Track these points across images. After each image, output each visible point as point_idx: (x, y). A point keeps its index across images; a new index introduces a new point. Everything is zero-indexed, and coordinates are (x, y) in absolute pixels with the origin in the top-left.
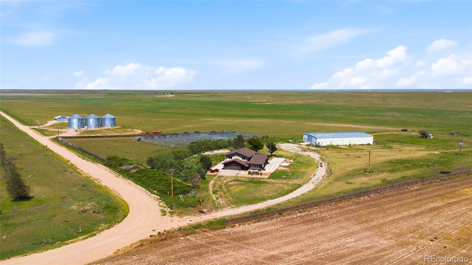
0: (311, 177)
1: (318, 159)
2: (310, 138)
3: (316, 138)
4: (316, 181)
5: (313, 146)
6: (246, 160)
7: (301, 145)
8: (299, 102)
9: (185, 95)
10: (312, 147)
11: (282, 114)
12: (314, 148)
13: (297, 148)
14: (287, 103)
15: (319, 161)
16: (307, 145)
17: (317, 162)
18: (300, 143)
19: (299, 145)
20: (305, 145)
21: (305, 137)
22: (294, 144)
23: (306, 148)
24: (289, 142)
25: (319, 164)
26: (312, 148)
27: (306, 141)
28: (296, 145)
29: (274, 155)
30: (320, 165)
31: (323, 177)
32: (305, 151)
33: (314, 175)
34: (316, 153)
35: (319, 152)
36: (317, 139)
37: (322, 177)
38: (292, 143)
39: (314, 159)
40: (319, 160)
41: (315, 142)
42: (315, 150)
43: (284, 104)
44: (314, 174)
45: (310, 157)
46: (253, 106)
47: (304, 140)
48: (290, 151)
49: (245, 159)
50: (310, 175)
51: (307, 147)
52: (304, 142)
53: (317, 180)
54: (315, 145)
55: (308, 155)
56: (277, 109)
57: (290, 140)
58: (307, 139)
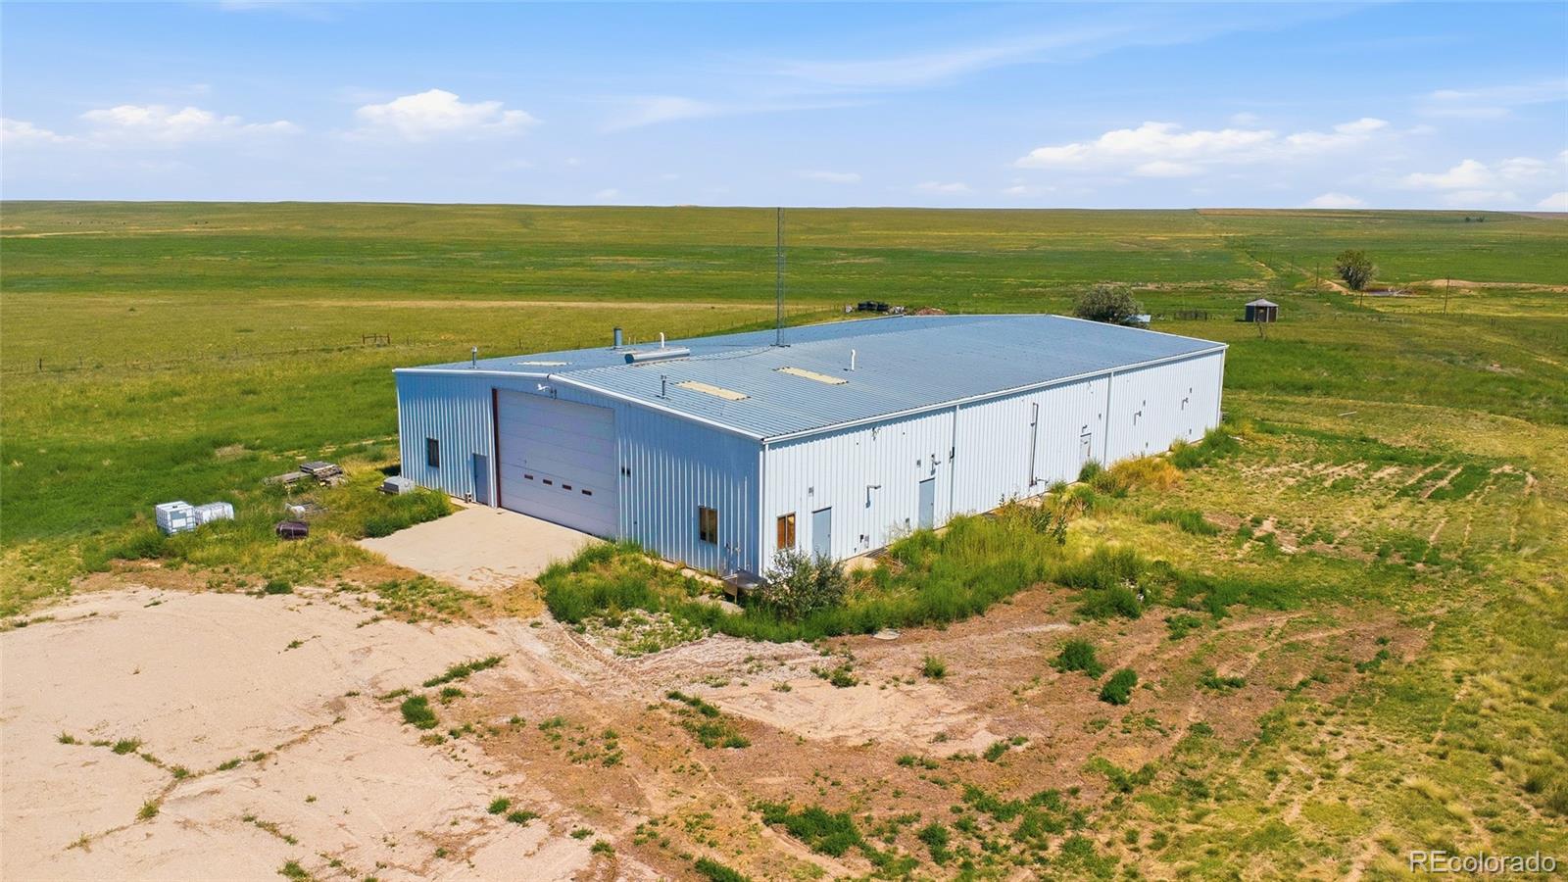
57: (176, 515)
58: (478, 462)
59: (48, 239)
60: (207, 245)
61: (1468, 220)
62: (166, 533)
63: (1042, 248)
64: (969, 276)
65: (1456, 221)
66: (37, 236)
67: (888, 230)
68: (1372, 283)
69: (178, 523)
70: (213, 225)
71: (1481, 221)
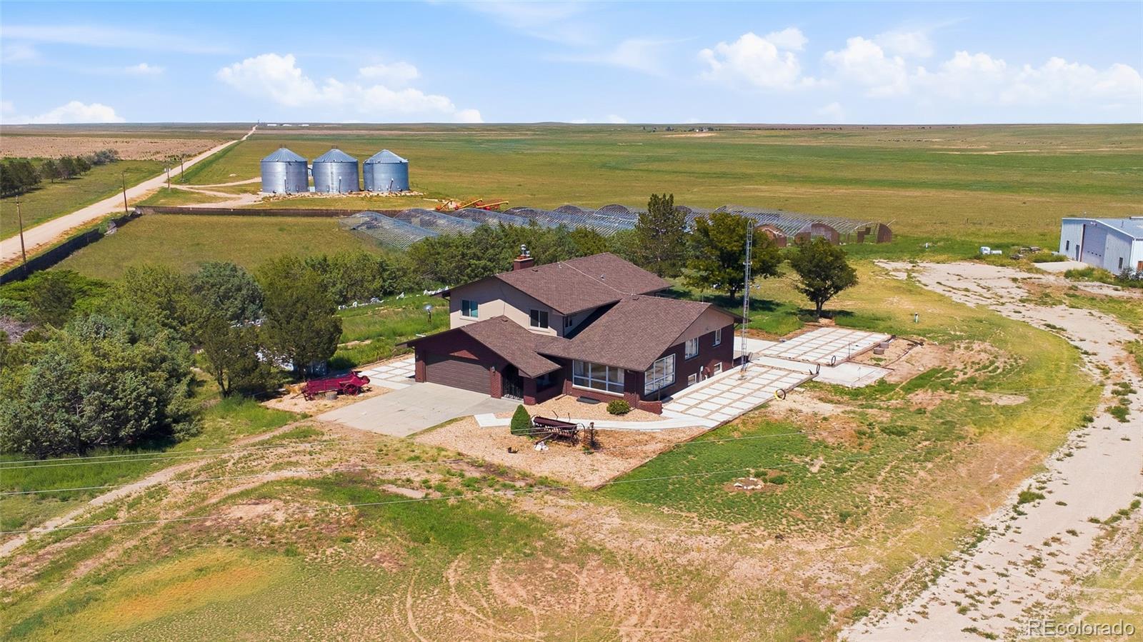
0: (987, 521)
1: (1107, 355)
2: (1094, 237)
3: (1129, 240)
4: (1019, 575)
5: (1103, 279)
6: (551, 332)
7: (1038, 271)
8: (1105, 150)
9: (744, 134)
10: (1098, 284)
11: (1030, 179)
12: (1108, 291)
13: (1011, 284)
14: (1061, 153)
15: (1115, 369)
16: (1068, 274)
17: (1097, 375)
18: (1038, 265)
19: (1029, 270)
20: (1057, 275)
21: (1072, 233)
22: (1002, 265)
23: (1058, 289)
24: (979, 258)
25: (1107, 392)
26: (1096, 291)
27: (1072, 253)
28: (1010, 272)
29: (826, 315)
30: (1115, 403)
31: (1111, 527)
32: (1045, 304)
33: (1026, 498)
34: (1109, 318)
35: (1130, 311)
36: (1134, 242)
37: (1094, 530)
38: (993, 263)
39: (1078, 353)
40: (1111, 365)
41: (1121, 259)
42: (1111, 299)
43: (1048, 153)
44: (1025, 484)
45: (1063, 336)
46: (940, 159)
47: (1063, 251)
48: (957, 297)
49: (545, 325)
50: (993, 490)
51: (1068, 282)
52: (1060, 259)
53: (1037, 562)
54: (1117, 277)
55: (1054, 327)
56: (1018, 167)
57: (985, 250)
58: (1078, 246)
59: (999, 155)
60: (1106, 162)
62: (982, 254)
66: (993, 153)
69: (986, 252)
70: (1125, 145)
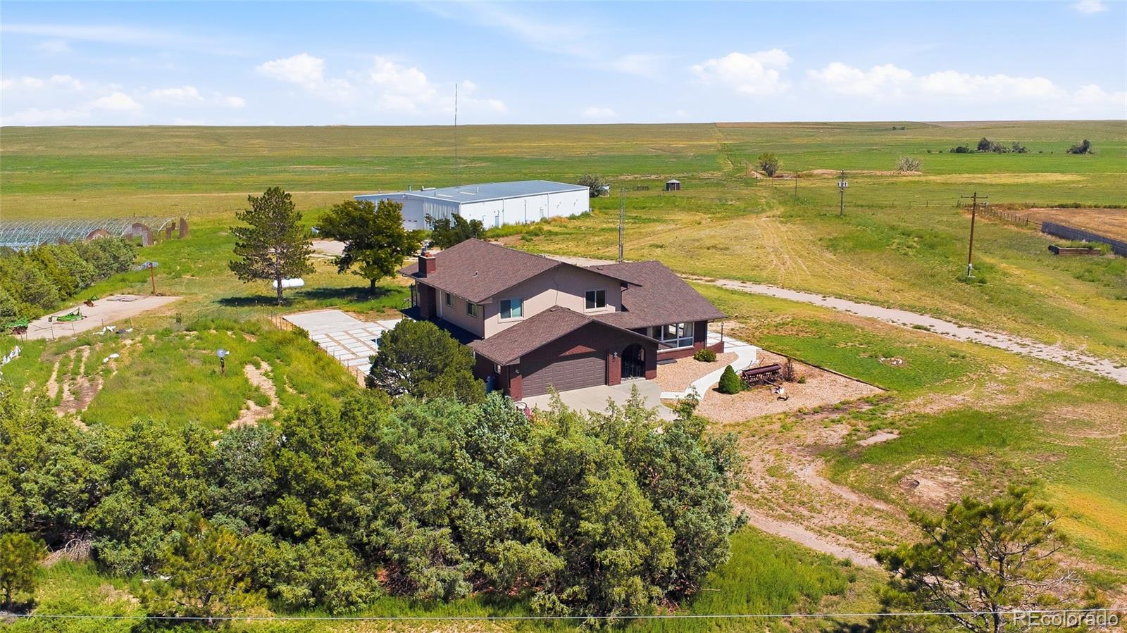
3: (455, 205)
36: (461, 206)
49: (601, 304)
61: (894, 128)
63: (598, 154)
64: (545, 173)
65: (886, 130)
67: (494, 142)
68: (778, 173)
71: (903, 129)
